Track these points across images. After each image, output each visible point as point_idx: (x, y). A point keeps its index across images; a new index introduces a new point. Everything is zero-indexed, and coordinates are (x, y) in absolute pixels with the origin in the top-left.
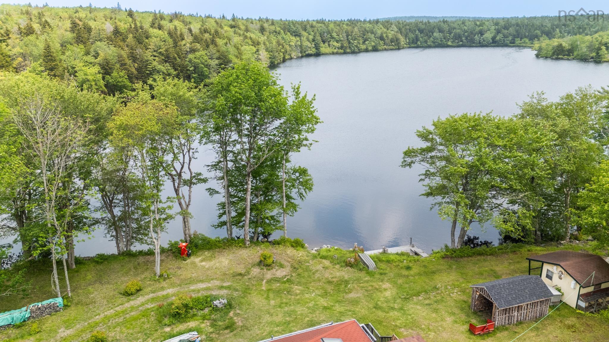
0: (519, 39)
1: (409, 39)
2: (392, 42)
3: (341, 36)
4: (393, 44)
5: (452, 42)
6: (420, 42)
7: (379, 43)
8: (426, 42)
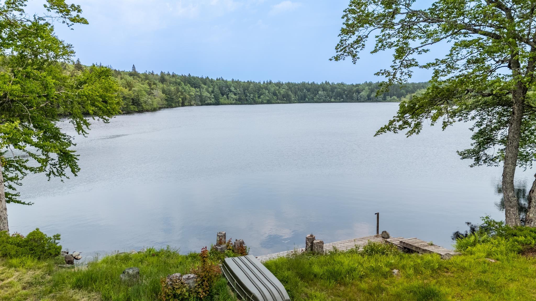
0: (389, 97)
1: (298, 96)
2: (284, 98)
3: (238, 90)
4: (285, 99)
5: (335, 99)
6: (308, 99)
7: (273, 97)
8: (313, 99)
